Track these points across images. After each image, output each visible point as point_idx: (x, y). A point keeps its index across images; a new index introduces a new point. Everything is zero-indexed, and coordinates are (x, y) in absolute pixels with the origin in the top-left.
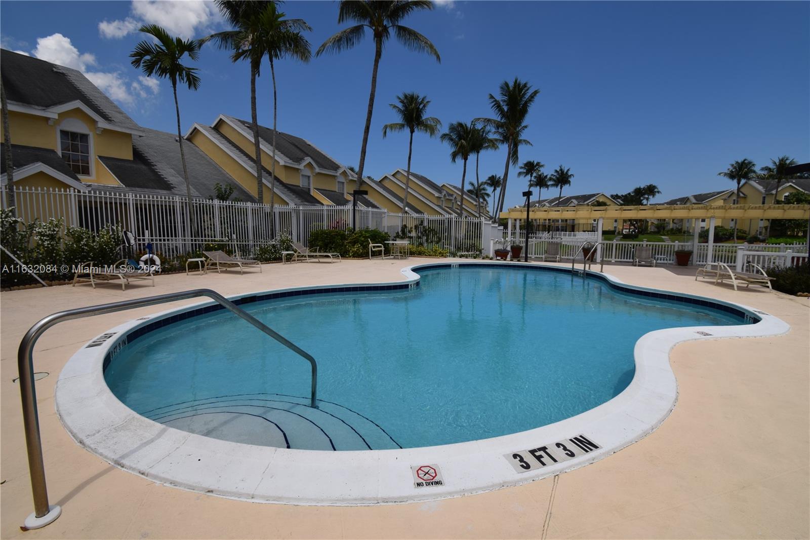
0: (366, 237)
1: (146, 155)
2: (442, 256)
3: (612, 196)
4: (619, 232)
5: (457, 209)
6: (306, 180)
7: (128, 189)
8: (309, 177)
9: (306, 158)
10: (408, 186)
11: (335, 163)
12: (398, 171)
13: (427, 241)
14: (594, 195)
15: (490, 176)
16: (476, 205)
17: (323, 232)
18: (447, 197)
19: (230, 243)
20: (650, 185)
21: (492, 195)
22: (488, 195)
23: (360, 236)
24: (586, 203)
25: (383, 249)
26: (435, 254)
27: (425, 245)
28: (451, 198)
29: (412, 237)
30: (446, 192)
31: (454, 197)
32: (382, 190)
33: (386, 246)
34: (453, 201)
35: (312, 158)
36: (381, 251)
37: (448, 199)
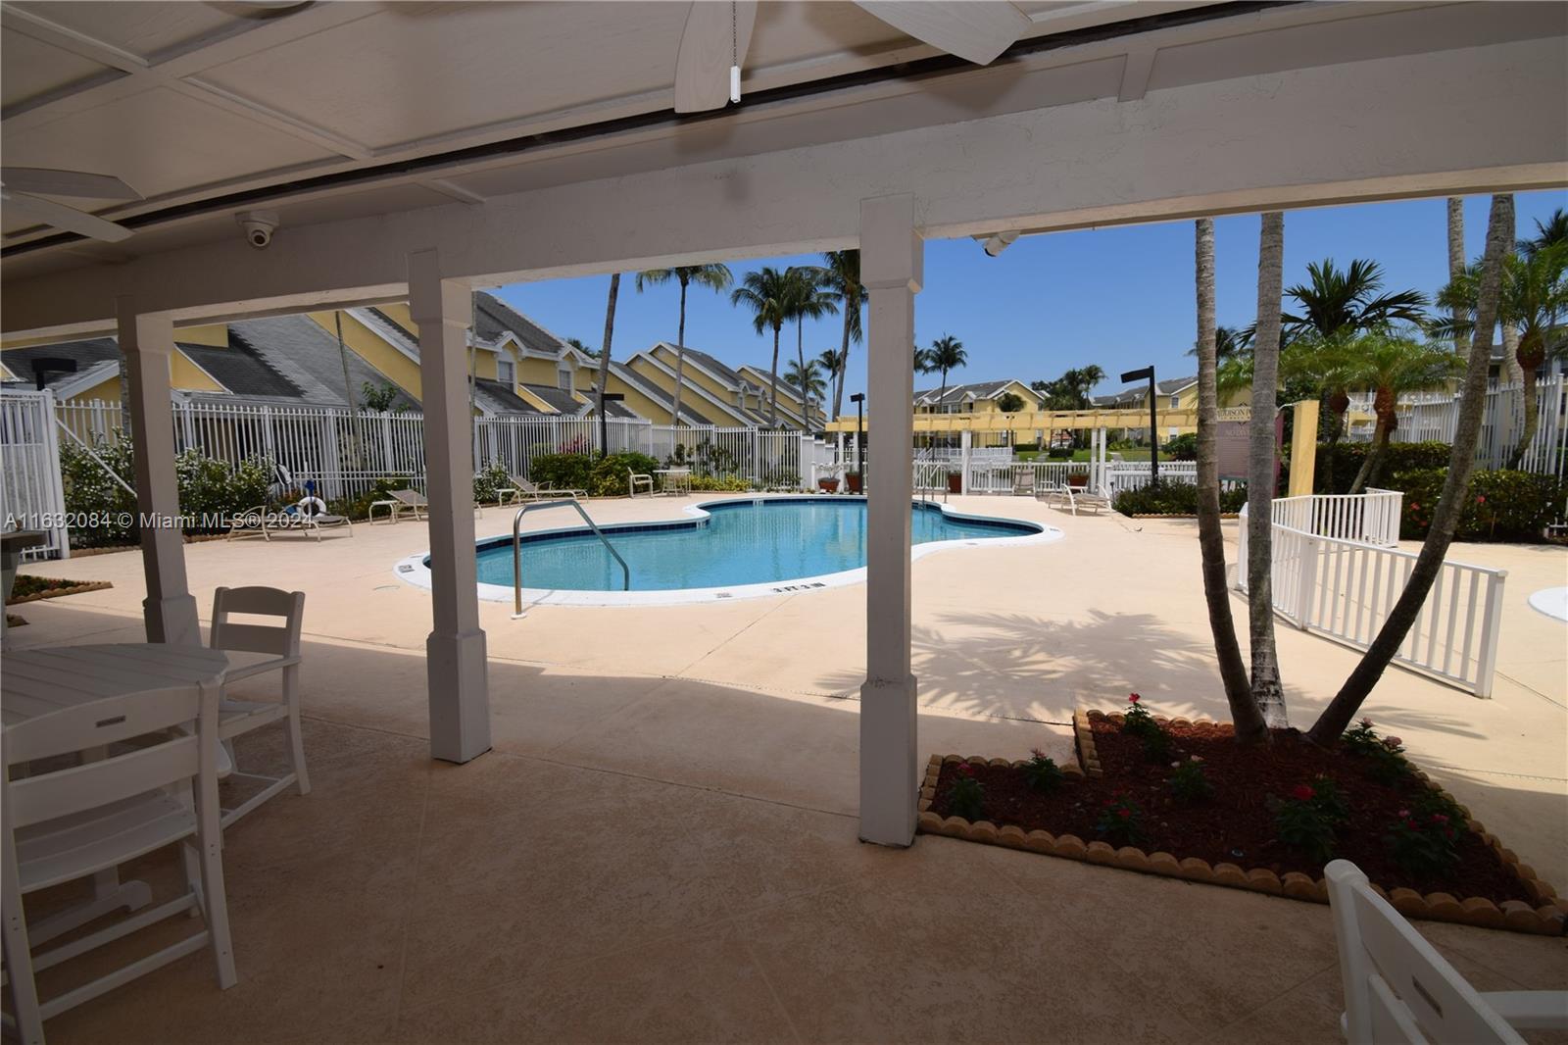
0: (624, 465)
1: (243, 337)
2: (741, 490)
3: (1034, 384)
4: (1045, 446)
5: (768, 411)
6: (506, 370)
7: (238, 397)
8: (510, 364)
9: (505, 333)
10: (681, 375)
11: (551, 338)
12: (660, 346)
13: (717, 468)
14: (1002, 384)
15: (827, 350)
16: (801, 404)
17: (552, 460)
18: (750, 392)
19: (416, 478)
20: (1091, 367)
21: (830, 384)
22: (823, 384)
23: (614, 464)
24: (988, 397)
25: (651, 482)
26: (729, 487)
27: (714, 474)
28: (756, 393)
29: (693, 463)
30: (748, 382)
31: (761, 391)
32: (632, 379)
33: (655, 476)
34: (760, 399)
35: (514, 332)
36: (647, 485)
37: (750, 395)
